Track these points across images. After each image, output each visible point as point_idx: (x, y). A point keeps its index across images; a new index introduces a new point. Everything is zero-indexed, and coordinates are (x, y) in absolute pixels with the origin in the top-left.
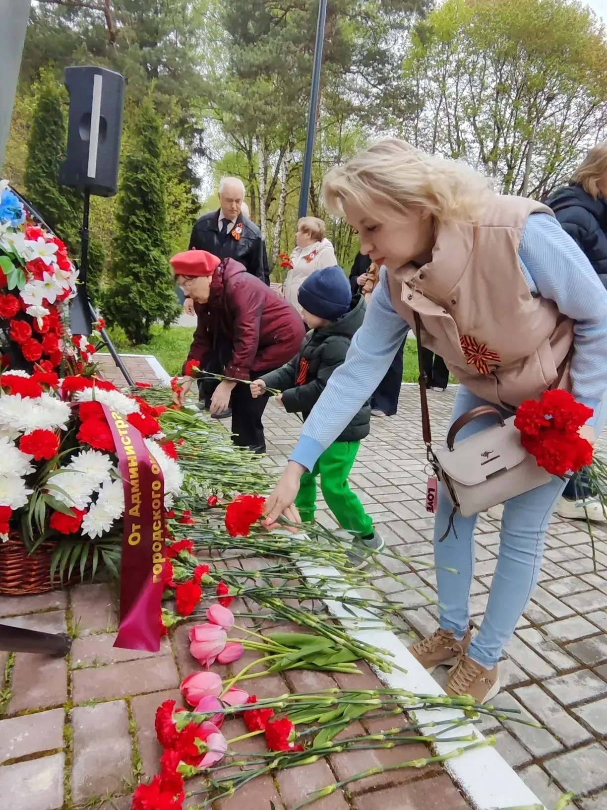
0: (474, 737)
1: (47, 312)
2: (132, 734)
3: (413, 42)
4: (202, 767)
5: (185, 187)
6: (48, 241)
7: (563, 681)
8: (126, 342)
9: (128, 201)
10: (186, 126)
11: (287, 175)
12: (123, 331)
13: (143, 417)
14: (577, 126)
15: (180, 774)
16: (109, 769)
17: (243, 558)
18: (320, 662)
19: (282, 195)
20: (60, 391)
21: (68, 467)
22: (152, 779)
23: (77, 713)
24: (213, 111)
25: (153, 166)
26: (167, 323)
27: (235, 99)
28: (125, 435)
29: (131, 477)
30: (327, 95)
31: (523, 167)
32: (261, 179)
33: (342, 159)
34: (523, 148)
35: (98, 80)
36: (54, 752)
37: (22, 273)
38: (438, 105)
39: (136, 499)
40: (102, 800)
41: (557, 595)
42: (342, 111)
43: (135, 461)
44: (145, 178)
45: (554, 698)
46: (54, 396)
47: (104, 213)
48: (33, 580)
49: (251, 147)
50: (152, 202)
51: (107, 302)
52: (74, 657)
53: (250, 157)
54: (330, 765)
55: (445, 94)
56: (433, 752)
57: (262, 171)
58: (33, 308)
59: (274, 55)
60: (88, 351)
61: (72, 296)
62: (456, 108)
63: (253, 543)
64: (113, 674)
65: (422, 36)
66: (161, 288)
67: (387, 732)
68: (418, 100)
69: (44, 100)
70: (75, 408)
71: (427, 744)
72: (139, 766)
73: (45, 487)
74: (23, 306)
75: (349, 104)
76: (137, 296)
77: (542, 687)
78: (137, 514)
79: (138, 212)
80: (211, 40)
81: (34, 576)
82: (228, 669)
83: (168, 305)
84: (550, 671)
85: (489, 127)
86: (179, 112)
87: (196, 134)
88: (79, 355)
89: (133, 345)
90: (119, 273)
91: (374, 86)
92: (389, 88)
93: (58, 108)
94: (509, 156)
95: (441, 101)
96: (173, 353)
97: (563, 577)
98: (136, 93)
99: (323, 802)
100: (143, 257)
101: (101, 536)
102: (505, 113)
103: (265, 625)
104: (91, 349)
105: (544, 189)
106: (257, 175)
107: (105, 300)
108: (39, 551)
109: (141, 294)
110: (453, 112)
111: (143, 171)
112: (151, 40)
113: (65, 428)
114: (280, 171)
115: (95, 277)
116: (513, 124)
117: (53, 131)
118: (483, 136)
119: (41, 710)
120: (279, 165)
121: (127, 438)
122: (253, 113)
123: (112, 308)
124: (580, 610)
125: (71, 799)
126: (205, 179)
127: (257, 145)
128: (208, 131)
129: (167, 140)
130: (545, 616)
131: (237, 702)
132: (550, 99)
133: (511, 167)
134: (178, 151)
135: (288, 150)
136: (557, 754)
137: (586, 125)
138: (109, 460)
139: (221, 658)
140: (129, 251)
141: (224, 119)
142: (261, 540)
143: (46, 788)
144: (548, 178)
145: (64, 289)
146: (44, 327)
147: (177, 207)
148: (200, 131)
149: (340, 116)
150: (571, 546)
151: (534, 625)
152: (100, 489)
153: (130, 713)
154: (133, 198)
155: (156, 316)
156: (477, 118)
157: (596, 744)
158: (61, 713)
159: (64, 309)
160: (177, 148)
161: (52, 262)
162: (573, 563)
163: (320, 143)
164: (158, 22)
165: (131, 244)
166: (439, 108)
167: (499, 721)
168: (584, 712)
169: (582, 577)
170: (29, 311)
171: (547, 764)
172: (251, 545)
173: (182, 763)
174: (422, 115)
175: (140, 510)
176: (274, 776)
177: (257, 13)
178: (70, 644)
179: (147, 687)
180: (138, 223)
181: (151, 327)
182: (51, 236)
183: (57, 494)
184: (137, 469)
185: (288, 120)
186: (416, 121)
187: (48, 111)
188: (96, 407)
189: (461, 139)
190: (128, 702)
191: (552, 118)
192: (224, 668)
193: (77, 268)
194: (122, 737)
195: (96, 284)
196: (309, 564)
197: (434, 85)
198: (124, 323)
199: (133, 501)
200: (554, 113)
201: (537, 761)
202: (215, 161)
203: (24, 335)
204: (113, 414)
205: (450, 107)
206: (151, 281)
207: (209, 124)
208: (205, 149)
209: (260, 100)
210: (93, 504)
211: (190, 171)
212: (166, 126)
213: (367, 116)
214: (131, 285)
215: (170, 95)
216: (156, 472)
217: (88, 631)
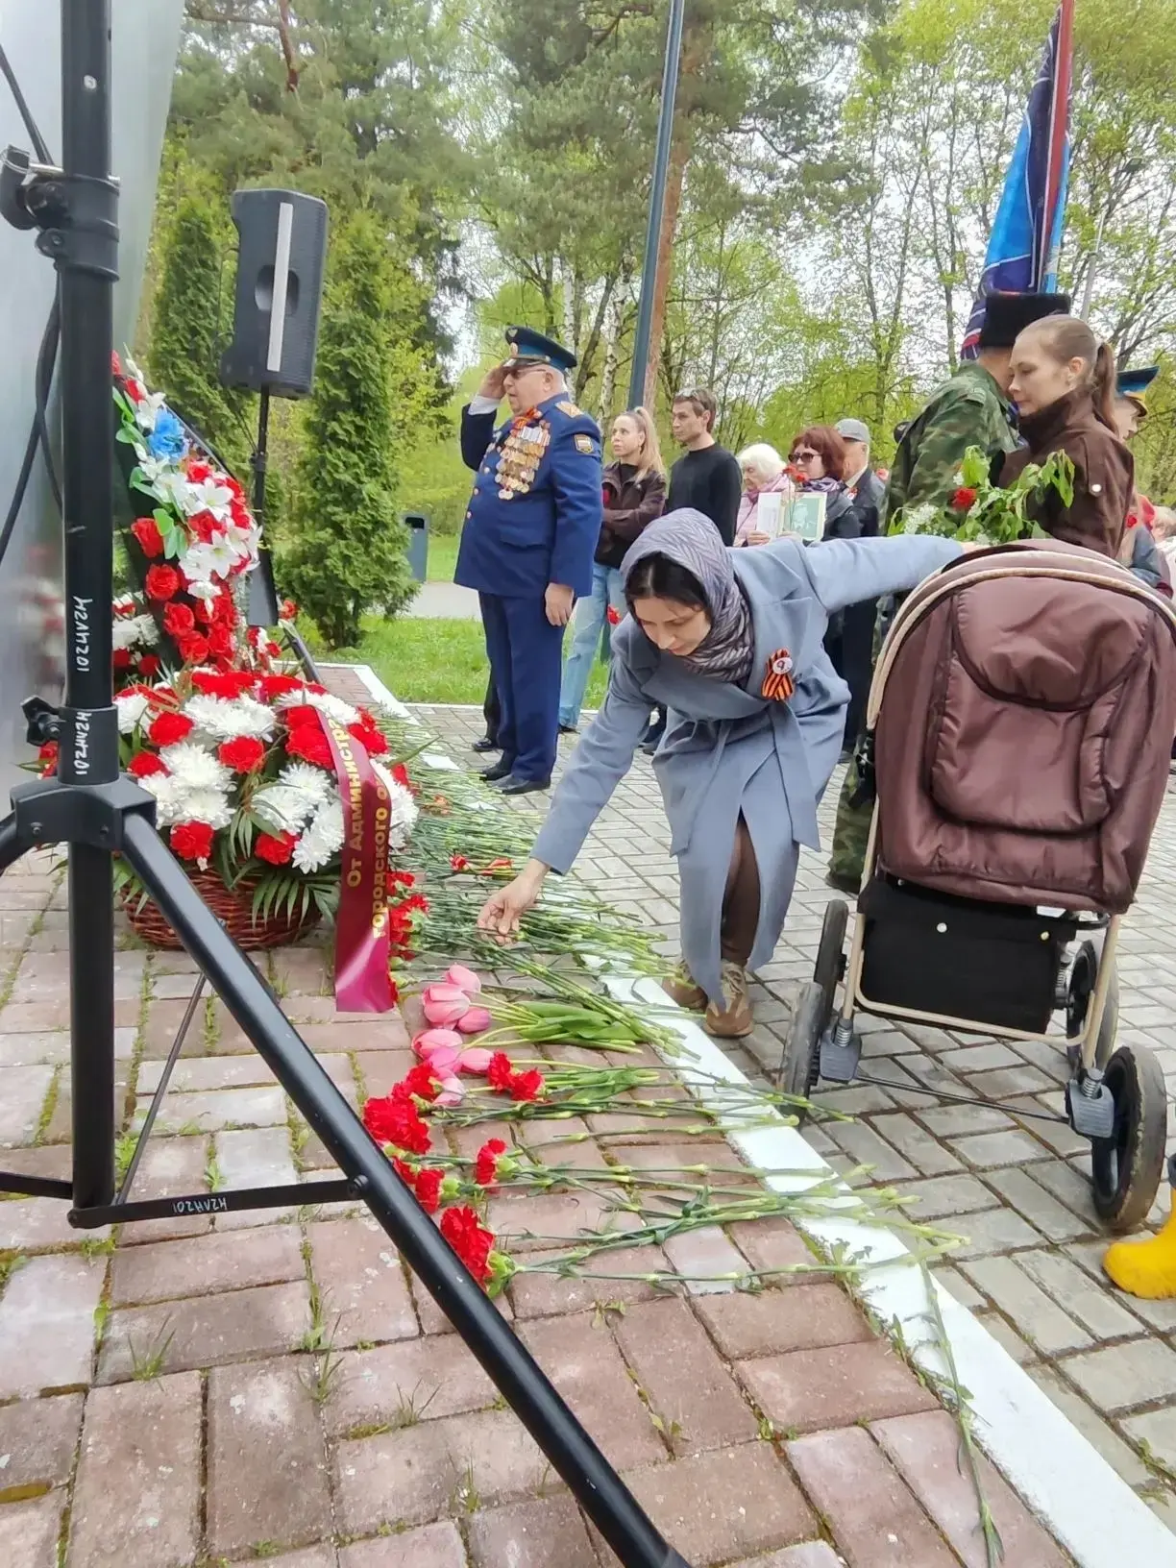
1: (217, 591)
2: (356, 1079)
3: (864, 66)
4: (437, 1104)
5: (424, 356)
6: (219, 484)
7: (947, 1112)
8: (320, 642)
9: (325, 397)
10: (427, 236)
11: (618, 329)
12: (313, 624)
13: (366, 729)
15: (415, 1106)
18: (587, 1033)
19: (608, 368)
20: (260, 692)
21: (277, 783)
24: (478, 206)
25: (369, 333)
26: (390, 611)
27: (518, 187)
28: (344, 749)
29: (353, 800)
33: (724, 295)
35: (287, 212)
37: (183, 533)
38: (912, 183)
39: (357, 828)
42: (724, 206)
43: (357, 780)
44: (354, 355)
45: (926, 1128)
46: (254, 698)
49: (549, 273)
50: (367, 397)
51: (288, 574)
53: (547, 294)
54: (586, 1124)
55: (926, 164)
56: (713, 1123)
57: (569, 320)
58: (199, 584)
59: (594, 104)
60: (269, 653)
61: (251, 567)
62: (948, 189)
64: (330, 1031)
65: (881, 55)
66: (381, 550)
67: (660, 1101)
68: (873, 177)
69: (184, 224)
70: (283, 714)
71: (709, 1117)
73: (250, 806)
74: (184, 583)
75: (735, 191)
76: (340, 564)
77: (912, 1116)
78: (359, 848)
79: (342, 416)
80: (476, 72)
82: (471, 1037)
83: (395, 579)
84: (931, 1100)
86: (411, 211)
87: (445, 252)
88: (256, 658)
89: (332, 649)
90: (308, 523)
91: (784, 155)
92: (814, 160)
93: (207, 236)
95: (919, 177)
96: (401, 663)
98: (335, 180)
99: (572, 1145)
100: (349, 494)
101: (315, 870)
104: (273, 650)
106: (560, 330)
109: (346, 560)
110: (942, 198)
111: (352, 343)
112: (363, 75)
113: (269, 739)
114: (606, 320)
117: (199, 278)
120: (602, 308)
121: (347, 751)
122: (552, 215)
123: (296, 585)
125: (295, 1118)
127: (562, 269)
128: (469, 243)
129: (391, 267)
130: (946, 1042)
131: (479, 1060)
132: (1132, 169)
134: (411, 288)
135: (621, 279)
136: (907, 1180)
138: (326, 779)
139: (462, 1023)
140: (325, 483)
141: (499, 223)
143: (268, 1108)
144: (1129, 323)
145: (241, 556)
146: (214, 614)
147: (408, 394)
148: (455, 245)
149: (720, 214)
151: (925, 1051)
152: (315, 812)
153: (354, 1064)
154: (334, 391)
155: (371, 597)
157: (968, 1175)
159: (239, 586)
160: (409, 281)
161: (225, 515)
163: (683, 264)
164: (377, 46)
165: (329, 472)
166: (914, 189)
168: (961, 1144)
170: (192, 590)
173: (416, 1098)
174: (879, 208)
175: (362, 843)
176: (518, 1124)
177: (563, 23)
179: (371, 1045)
180: (342, 435)
181: (362, 618)
182: (222, 476)
183: (265, 812)
184: (359, 791)
185: (620, 223)
186: (868, 216)
187: (190, 242)
188: (309, 713)
189: (958, 249)
190: (350, 1055)
191: (1142, 203)
193: (259, 525)
197: (905, 147)
198: (317, 610)
199: (355, 831)
200: (1145, 193)
201: (877, 1184)
202: (482, 301)
203: (183, 625)
204: (330, 722)
205: (937, 189)
206: (364, 537)
207: (470, 229)
208: (464, 278)
209: (567, 189)
210: (306, 830)
211: (433, 321)
212: (391, 237)
213: (769, 214)
214: (329, 544)
215: (399, 182)
216: (384, 798)
217: (297, 992)
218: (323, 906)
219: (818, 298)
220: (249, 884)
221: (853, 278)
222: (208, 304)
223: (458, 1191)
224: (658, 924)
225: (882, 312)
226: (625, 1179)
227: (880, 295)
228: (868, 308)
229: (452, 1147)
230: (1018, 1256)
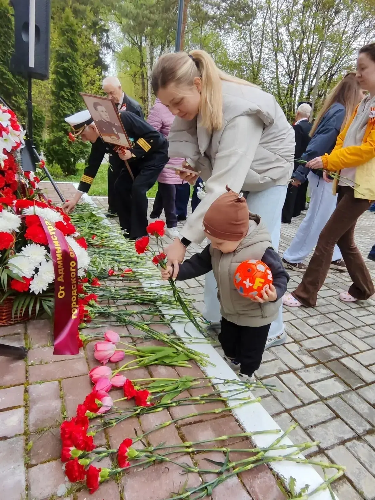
0: (249, 398)
1: (6, 157)
2: (62, 398)
4: (99, 413)
5: (98, 71)
6: (4, 112)
7: (308, 371)
8: (61, 173)
9: (58, 82)
10: (97, 27)
12: (59, 166)
13: (65, 224)
14: (353, 32)
15: (87, 417)
16: (49, 415)
17: (128, 305)
18: (167, 361)
20: (15, 208)
21: (20, 254)
22: (71, 419)
23: (31, 388)
24: (115, 16)
25: (74, 58)
27: (129, 8)
28: (53, 235)
29: (58, 259)
30: (192, 7)
31: (318, 59)
32: (148, 67)
34: (319, 46)
36: (19, 407)
38: (265, 15)
39: (61, 272)
40: (45, 430)
41: (311, 325)
42: (202, 18)
43: (60, 250)
44: (69, 66)
45: (301, 379)
46: (11, 211)
47: (45, 87)
48: (4, 318)
49: (141, 43)
50: (74, 83)
51: (48, 148)
52: (29, 359)
53: (140, 50)
54: (169, 412)
55: (270, 8)
56: (226, 405)
57: (149, 61)
60: (35, 181)
61: (22, 147)
62: (277, 17)
63: (134, 296)
64: (51, 367)
67: (202, 396)
68: (252, 12)
70: (23, 219)
71: (224, 402)
72: (65, 413)
73: (7, 265)
75: (206, 13)
76: (67, 145)
77: (295, 374)
78: (62, 280)
79: (65, 89)
81: (5, 316)
82: (116, 365)
84: (301, 365)
85: (298, 31)
86: (91, 17)
87: (104, 33)
88: (29, 183)
89: (66, 176)
90: (55, 129)
94: (309, 51)
95: (267, 12)
97: (316, 315)
99: (164, 430)
101: (41, 292)
102: (308, 22)
103: (138, 341)
104: (37, 180)
105: (331, 73)
106: (146, 64)
107: (46, 147)
108: (7, 302)
110: (275, 20)
111: (68, 61)
113: (18, 231)
115: (39, 132)
116: (313, 29)
117: (6, 32)
118: (293, 38)
119: (11, 386)
121: (55, 236)
122: (142, 19)
123: (52, 152)
124: (323, 333)
125: (28, 429)
126: (111, 65)
127: (146, 42)
128: (112, 31)
129: (84, 37)
130: (302, 336)
131: (120, 381)
132: (337, 12)
133: (310, 59)
134: (92, 46)
135: (166, 46)
136: (298, 407)
137: (358, 31)
138: (45, 250)
139: (112, 359)
140: (60, 114)
141: (123, 23)
142: (139, 295)
143: (15, 424)
144: (333, 66)
145: (16, 142)
146: (5, 166)
147: (93, 84)
148: (107, 31)
149: (201, 22)
150: (323, 298)
151: (295, 341)
152: (40, 266)
153: (61, 388)
154: (61, 80)
155: (80, 157)
156: (290, 25)
157: (321, 402)
158: (22, 388)
159: (18, 155)
160: (91, 43)
161: (8, 125)
162: (323, 307)
163: (188, 41)
165: (62, 110)
166: (266, 17)
167: (270, 391)
168: (316, 386)
169: (327, 315)
171: (292, 413)
172: (132, 298)
173: (88, 411)
174: (255, 22)
175: (63, 278)
176: (138, 418)
178: (27, 352)
179: (70, 374)
180: (66, 97)
181: (77, 164)
182: (6, 108)
183: (14, 269)
184: (61, 255)
185: (166, 23)
186: (251, 26)
188: (36, 218)
189: (280, 39)
190: (60, 382)
191: (338, 26)
192: (114, 365)
193: (24, 129)
194: (56, 399)
195: (40, 136)
196: (167, 308)
198: (60, 162)
199: (60, 273)
200: (339, 22)
201: (287, 411)
202: (117, 52)
204: (46, 222)
205: (273, 17)
207: (112, 25)
208: (111, 44)
209: (147, 10)
210: (36, 275)
211: (100, 59)
212: (84, 27)
213: (218, 23)
214: (63, 137)
215: (86, 5)
216: (73, 256)
217: (37, 345)
218: (46, 308)
219: (234, 55)
220: (12, 297)
221: (246, 48)
222: (10, 44)
223: (109, 476)
224: (190, 287)
225: (255, 60)
226: (190, 450)
227: (254, 54)
228: (250, 59)
229: (107, 438)
230: (348, 444)
